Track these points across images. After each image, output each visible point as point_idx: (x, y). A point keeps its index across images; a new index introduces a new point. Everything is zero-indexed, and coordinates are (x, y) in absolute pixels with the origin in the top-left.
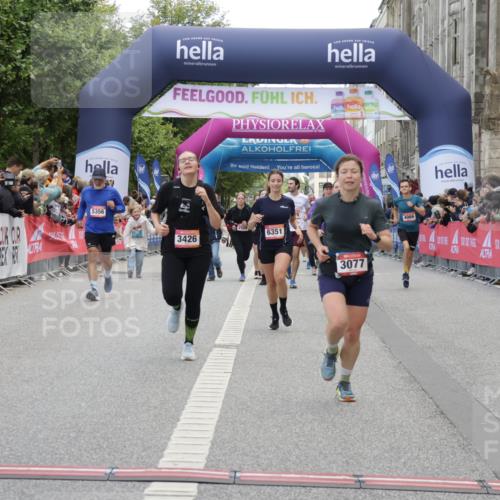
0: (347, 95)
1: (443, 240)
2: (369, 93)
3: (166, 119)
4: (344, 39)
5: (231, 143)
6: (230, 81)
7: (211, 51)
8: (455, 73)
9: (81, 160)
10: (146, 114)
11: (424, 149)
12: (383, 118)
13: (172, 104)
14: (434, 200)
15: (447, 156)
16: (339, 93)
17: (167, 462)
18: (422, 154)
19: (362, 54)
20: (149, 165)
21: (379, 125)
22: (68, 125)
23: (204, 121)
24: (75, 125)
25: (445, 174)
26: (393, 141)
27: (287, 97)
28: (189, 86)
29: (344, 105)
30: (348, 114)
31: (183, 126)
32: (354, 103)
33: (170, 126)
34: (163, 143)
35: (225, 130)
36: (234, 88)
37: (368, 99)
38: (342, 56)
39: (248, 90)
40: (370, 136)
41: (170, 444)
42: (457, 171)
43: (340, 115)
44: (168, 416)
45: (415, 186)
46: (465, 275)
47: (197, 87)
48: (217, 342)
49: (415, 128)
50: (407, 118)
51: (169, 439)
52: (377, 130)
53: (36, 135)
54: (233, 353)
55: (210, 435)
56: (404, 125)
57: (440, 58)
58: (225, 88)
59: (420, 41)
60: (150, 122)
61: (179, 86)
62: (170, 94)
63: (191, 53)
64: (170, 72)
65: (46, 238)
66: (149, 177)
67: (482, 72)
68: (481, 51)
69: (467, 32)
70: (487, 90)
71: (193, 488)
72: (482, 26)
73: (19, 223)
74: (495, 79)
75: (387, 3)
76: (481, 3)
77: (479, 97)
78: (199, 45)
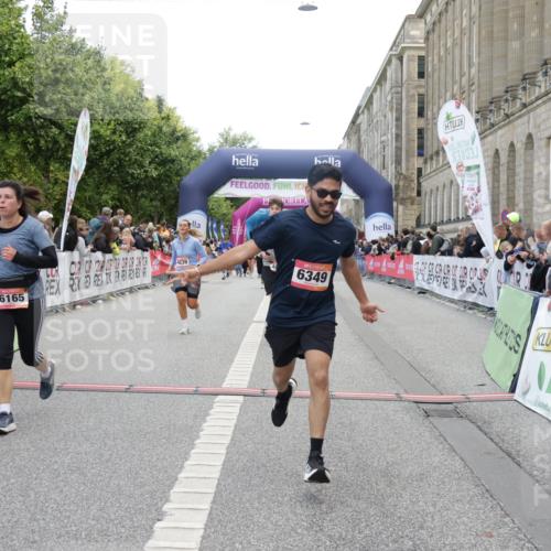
1: (378, 264)
3: (227, 198)
4: (324, 155)
5: (262, 211)
6: (261, 177)
7: (251, 162)
8: (384, 174)
9: (181, 220)
10: (215, 195)
11: (368, 214)
13: (229, 190)
14: (374, 242)
15: (380, 219)
17: (227, 384)
18: (366, 217)
20: (218, 223)
22: (173, 202)
23: (248, 199)
24: (177, 202)
25: (379, 228)
26: (351, 210)
27: (293, 186)
28: (240, 180)
31: (236, 202)
33: (228, 202)
34: (225, 211)
35: (259, 205)
36: (264, 181)
39: (271, 182)
41: (229, 374)
42: (385, 227)
44: (228, 359)
45: (362, 235)
46: (390, 283)
47: (244, 180)
48: (255, 319)
49: (362, 203)
50: (358, 198)
51: (227, 371)
53: (156, 207)
54: (263, 325)
55: (250, 370)
56: (357, 202)
57: (376, 165)
58: (259, 181)
59: (365, 156)
60: (218, 200)
61: (234, 180)
62: (228, 185)
63: (240, 162)
64: (229, 173)
65: (162, 264)
66: (218, 230)
67: (399, 174)
68: (398, 162)
69: (390, 152)
70: (401, 183)
71: (241, 398)
72: (398, 149)
73: (147, 254)
74: (405, 178)
75: (348, 135)
76: (398, 137)
77: (397, 187)
78: (245, 157)
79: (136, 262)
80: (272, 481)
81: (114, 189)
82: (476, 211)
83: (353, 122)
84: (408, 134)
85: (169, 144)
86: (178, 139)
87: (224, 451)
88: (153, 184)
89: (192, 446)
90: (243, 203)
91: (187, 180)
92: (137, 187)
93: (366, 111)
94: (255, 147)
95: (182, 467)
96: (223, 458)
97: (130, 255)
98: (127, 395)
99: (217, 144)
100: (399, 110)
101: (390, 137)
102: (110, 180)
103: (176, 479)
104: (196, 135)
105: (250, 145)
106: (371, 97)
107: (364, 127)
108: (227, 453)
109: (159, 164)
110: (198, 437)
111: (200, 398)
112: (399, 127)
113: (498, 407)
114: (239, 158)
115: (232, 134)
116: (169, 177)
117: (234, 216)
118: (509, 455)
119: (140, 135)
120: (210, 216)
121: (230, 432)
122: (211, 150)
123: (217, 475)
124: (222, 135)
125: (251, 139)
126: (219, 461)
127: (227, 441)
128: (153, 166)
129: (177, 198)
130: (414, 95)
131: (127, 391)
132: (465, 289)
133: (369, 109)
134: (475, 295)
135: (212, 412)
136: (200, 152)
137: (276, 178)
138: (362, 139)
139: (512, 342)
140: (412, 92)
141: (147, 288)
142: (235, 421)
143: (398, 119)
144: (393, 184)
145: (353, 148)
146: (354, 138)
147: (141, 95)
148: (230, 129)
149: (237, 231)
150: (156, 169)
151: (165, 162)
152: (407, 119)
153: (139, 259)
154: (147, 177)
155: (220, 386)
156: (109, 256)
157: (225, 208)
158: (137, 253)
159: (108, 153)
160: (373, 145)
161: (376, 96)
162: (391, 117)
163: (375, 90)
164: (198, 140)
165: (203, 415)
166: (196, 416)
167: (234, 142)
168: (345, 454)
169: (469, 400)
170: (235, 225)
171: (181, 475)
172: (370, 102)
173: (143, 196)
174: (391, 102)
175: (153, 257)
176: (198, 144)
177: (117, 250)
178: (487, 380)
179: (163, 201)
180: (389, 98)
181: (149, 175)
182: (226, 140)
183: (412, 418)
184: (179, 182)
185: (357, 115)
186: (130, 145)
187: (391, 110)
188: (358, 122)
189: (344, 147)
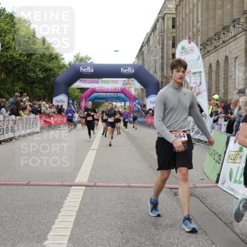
0: (127, 81)
2: (132, 81)
3: (78, 88)
4: (126, 66)
5: (95, 94)
6: (95, 78)
7: (89, 70)
8: (155, 76)
9: (54, 99)
10: (72, 87)
11: (147, 96)
12: (137, 88)
13: (79, 84)
14: (150, 109)
15: (153, 98)
16: (125, 81)
17: (77, 181)
18: (147, 97)
19: (130, 70)
20: (73, 101)
21: (135, 89)
22: (51, 90)
23: (87, 89)
24: (53, 90)
25: (153, 103)
26: (139, 94)
27: (110, 82)
28: (84, 79)
29: (126, 84)
30: (127, 87)
31: (83, 90)
32: (129, 83)
33: (79, 90)
34: (77, 94)
35: (94, 91)
36: (96, 80)
37: (132, 83)
38: (125, 71)
39: (100, 80)
40: (133, 93)
41: (78, 176)
43: (125, 87)
44: (77, 168)
45: (145, 106)
47: (86, 79)
48: (91, 148)
49: (145, 90)
50: (142, 88)
51: (77, 174)
52: (135, 91)
53: (42, 93)
54: (95, 151)
55: (89, 173)
56: (142, 90)
57: (151, 72)
58: (94, 80)
59: (146, 67)
60: (73, 89)
61: (81, 79)
62: (79, 81)
63: (84, 70)
64: (78, 75)
65: (45, 121)
66: (73, 104)
67: (163, 76)
68: (162, 70)
69: (158, 65)
70: (164, 80)
71: (84, 188)
72: (163, 63)
73: (38, 116)
74: (166, 78)
75: (138, 57)
76: (162, 57)
77: (162, 82)
78: (86, 68)
79: (32, 120)
80: (99, 229)
81: (21, 84)
82: (198, 94)
83: (140, 50)
84: (167, 56)
85: (49, 61)
86: (53, 58)
87: (75, 214)
88: (41, 81)
89: (59, 212)
90: (85, 91)
91: (58, 79)
92: (33, 83)
93: (146, 45)
94: (91, 62)
95: (54, 223)
96: (74, 217)
97: (29, 117)
98: (27, 187)
99: (73, 61)
100: (163, 44)
101: (158, 57)
102: (19, 79)
103: (51, 229)
104: (62, 57)
105: (89, 62)
106: (149, 38)
107: (145, 52)
108: (77, 215)
109: (44, 71)
110: (62, 207)
111: (63, 188)
112: (163, 53)
113: (210, 190)
114: (84, 68)
115: (80, 56)
116: (49, 77)
117: (81, 97)
118: (215, 214)
119: (34, 57)
120: (69, 97)
121: (78, 204)
122: (70, 64)
123: (71, 226)
124: (75, 57)
125: (90, 59)
126: (73, 219)
127: (77, 209)
128: (40, 72)
129: (53, 88)
130: (170, 37)
131: (27, 185)
132: (194, 132)
133: (148, 44)
134: (199, 135)
135: (69, 194)
136: (64, 65)
137: (102, 78)
138: (145, 59)
139: (217, 158)
140: (169, 35)
141: (37, 133)
142: (80, 199)
143: (163, 49)
144: (160, 80)
145: (140, 63)
146: (141, 58)
147: (34, 36)
148: (79, 54)
149: (83, 104)
150: (42, 74)
151: (46, 70)
152: (167, 49)
153: (33, 118)
154: (37, 77)
155: (73, 182)
156: (18, 117)
157: (77, 93)
158: (33, 116)
159: (18, 66)
160: (150, 62)
161: (152, 37)
162: (159, 47)
163: (151, 34)
164: (63, 59)
165: (65, 196)
166: (61, 197)
167: (81, 60)
168: (135, 214)
169: (196, 187)
170: (82, 101)
171: (53, 227)
172: (148, 40)
173: (36, 87)
174: (159, 40)
175: (41, 118)
176: (64, 61)
177: (23, 114)
178: (205, 177)
179: (46, 89)
180: (158, 38)
181: (39, 76)
182: (77, 59)
183: (168, 196)
184: (54, 80)
185: (142, 47)
186: (29, 62)
187: (159, 44)
188: (143, 50)
189: (136, 63)
